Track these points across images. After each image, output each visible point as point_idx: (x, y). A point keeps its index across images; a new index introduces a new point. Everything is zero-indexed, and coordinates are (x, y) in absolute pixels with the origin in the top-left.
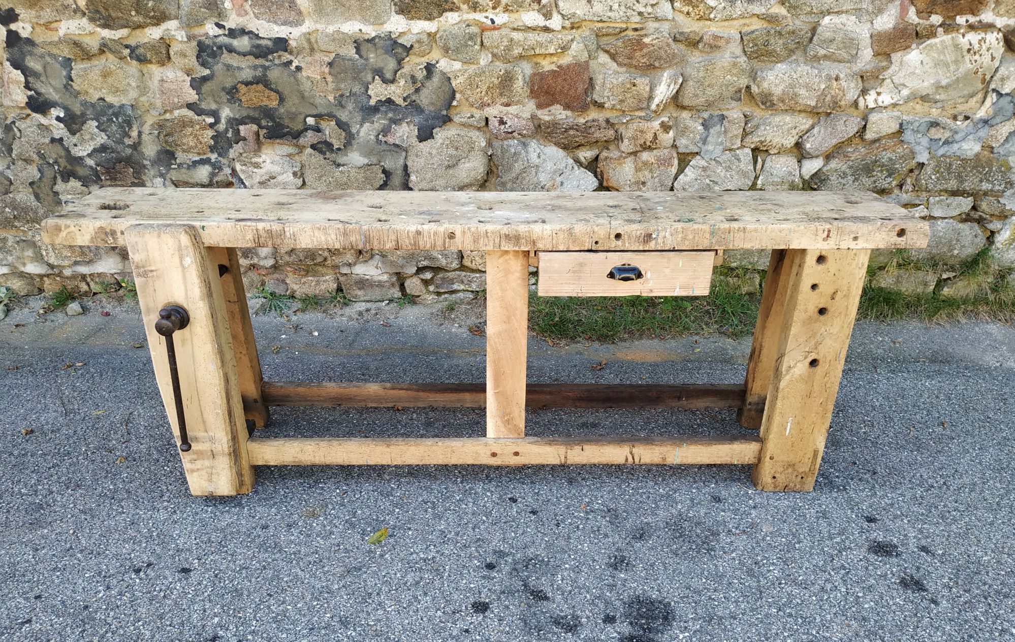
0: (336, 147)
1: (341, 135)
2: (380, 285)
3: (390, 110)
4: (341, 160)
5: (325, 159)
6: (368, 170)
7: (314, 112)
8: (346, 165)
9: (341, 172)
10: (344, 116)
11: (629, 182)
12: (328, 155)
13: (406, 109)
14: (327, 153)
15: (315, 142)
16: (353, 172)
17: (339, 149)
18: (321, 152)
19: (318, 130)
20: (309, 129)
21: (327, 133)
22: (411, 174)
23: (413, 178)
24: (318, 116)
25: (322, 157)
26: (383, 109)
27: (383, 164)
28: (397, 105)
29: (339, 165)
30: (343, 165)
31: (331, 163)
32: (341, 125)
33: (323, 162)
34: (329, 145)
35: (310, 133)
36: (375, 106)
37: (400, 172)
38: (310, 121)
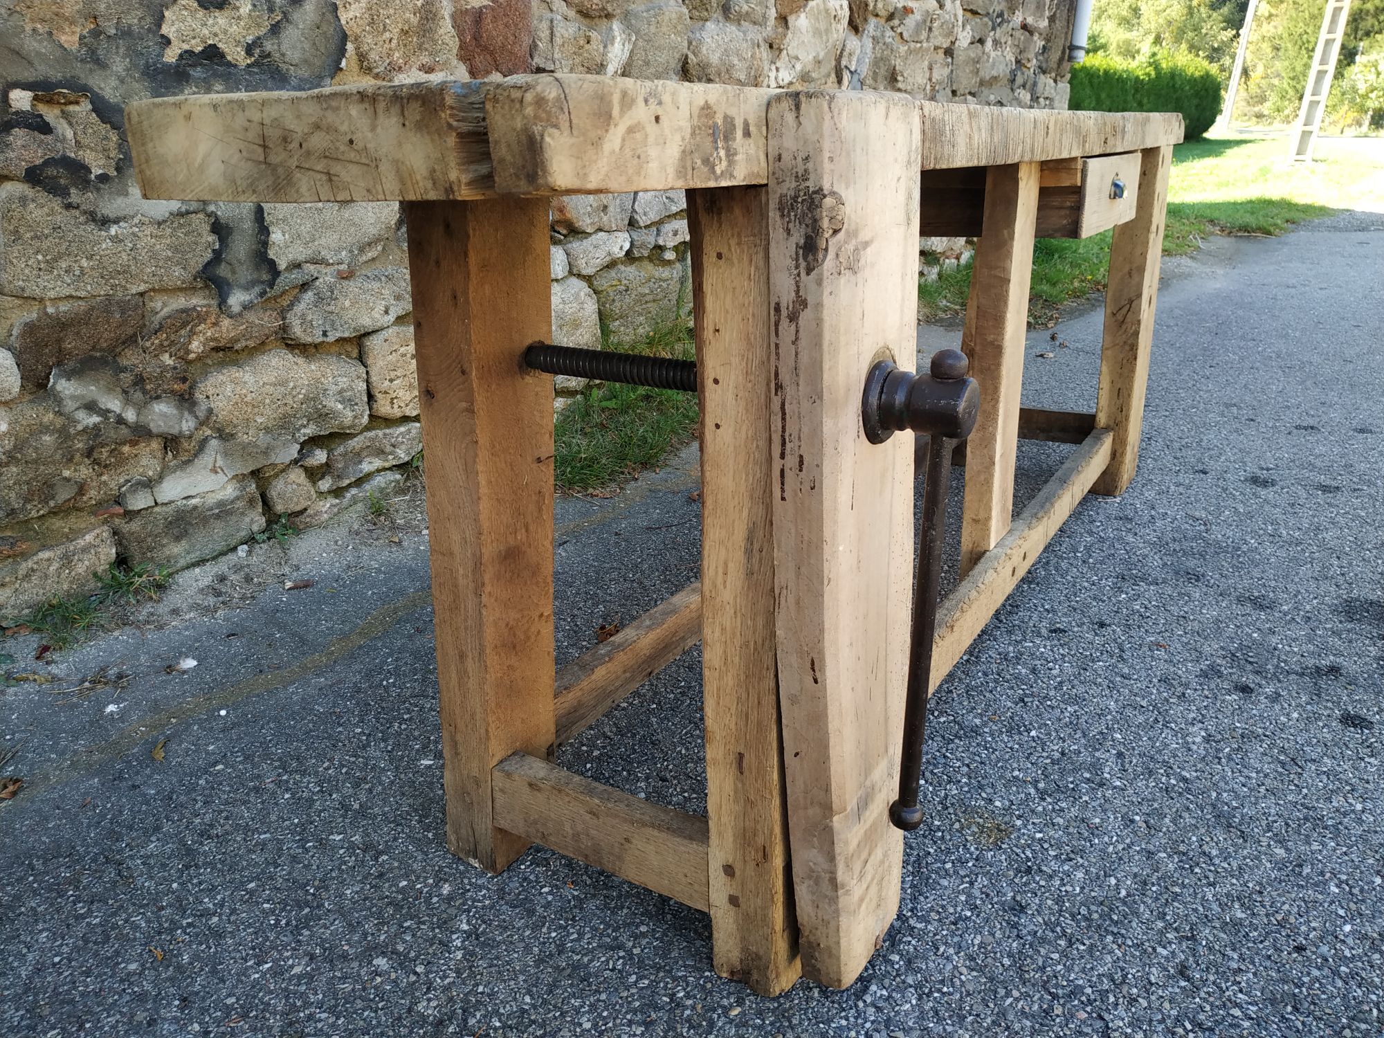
0: (96, 171)
1: (106, 138)
2: (224, 511)
3: (216, 75)
4: (111, 206)
5: (68, 206)
6: (181, 226)
7: (29, 75)
8: (124, 219)
9: (116, 240)
10: (108, 88)
11: (589, 209)
12: (75, 196)
13: (250, 73)
14: (73, 191)
15: (38, 162)
16: (147, 237)
17: (103, 178)
18: (54, 189)
19: (45, 128)
20: (17, 125)
21: (69, 134)
22: (271, 229)
23: (276, 236)
24: (44, 90)
25: (56, 203)
26: (197, 73)
27: (212, 208)
28: (229, 64)
29: (105, 222)
30: (116, 221)
31: (82, 219)
32: (106, 112)
33: (62, 217)
34: (78, 170)
35: (19, 136)
36: (178, 66)
37: (248, 225)
38: (21, 99)
